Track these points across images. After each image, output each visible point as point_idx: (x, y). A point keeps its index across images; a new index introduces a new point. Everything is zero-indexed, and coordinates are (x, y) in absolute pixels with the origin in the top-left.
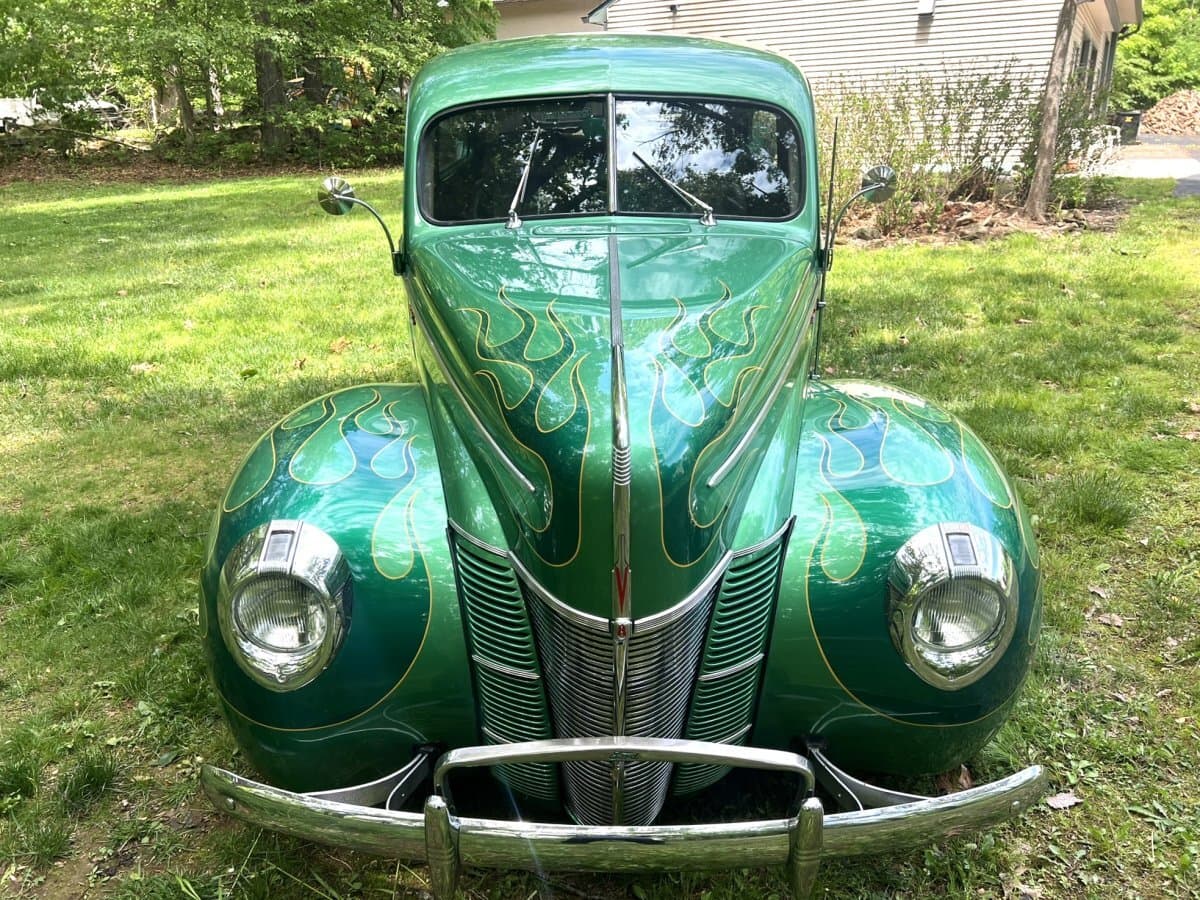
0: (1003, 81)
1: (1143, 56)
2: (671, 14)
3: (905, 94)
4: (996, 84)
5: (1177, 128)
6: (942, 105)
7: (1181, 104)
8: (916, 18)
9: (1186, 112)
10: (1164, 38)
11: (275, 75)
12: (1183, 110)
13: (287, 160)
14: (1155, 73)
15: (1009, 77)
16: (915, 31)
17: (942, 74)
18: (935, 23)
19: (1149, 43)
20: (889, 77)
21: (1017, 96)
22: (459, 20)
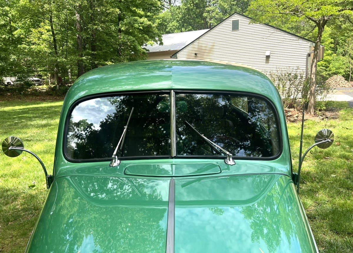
0: (295, 74)
1: (323, 66)
2: (195, 56)
4: (293, 74)
5: (335, 85)
7: (335, 79)
8: (265, 57)
9: (337, 81)
10: (329, 62)
12: (336, 81)
14: (327, 71)
15: (297, 73)
16: (265, 60)
17: (276, 72)
18: (271, 58)
19: (325, 63)
22: (136, 57)
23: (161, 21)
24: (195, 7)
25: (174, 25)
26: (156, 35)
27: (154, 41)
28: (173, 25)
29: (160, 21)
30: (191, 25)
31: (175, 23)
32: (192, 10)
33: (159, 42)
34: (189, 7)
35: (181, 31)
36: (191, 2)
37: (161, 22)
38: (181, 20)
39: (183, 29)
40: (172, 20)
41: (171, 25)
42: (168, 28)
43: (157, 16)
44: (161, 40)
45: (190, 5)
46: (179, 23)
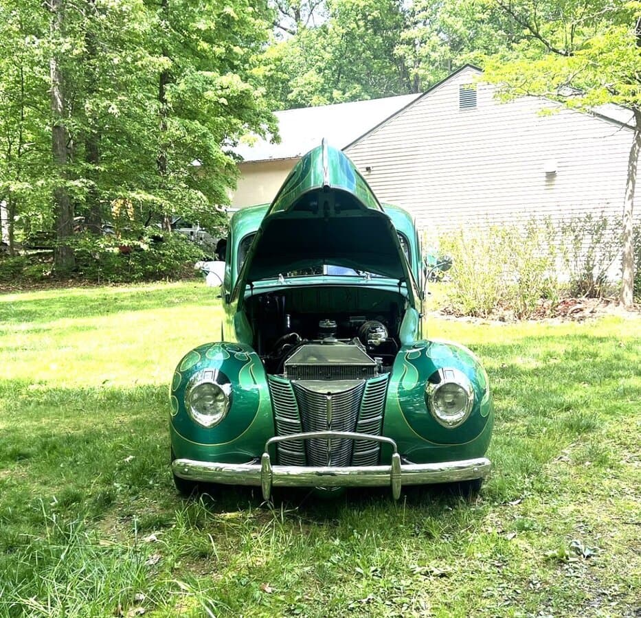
0: (602, 217)
2: (367, 173)
3: (534, 226)
4: (597, 219)
6: (560, 234)
8: (545, 175)
11: (68, 216)
13: (72, 277)
15: (604, 214)
17: (559, 212)
18: (557, 178)
20: (520, 214)
21: (613, 227)
22: (210, 175)
23: (271, 70)
24: (369, 31)
25: (310, 83)
26: (262, 117)
27: (255, 131)
28: (307, 82)
29: (269, 71)
30: (358, 81)
31: (313, 77)
32: (361, 37)
33: (269, 136)
34: (354, 28)
35: (331, 99)
36: (360, 16)
37: (272, 72)
38: (330, 68)
39: (337, 94)
40: (305, 69)
41: (300, 80)
42: (292, 91)
43: (260, 57)
44: (275, 131)
45: (357, 23)
46: (324, 76)
